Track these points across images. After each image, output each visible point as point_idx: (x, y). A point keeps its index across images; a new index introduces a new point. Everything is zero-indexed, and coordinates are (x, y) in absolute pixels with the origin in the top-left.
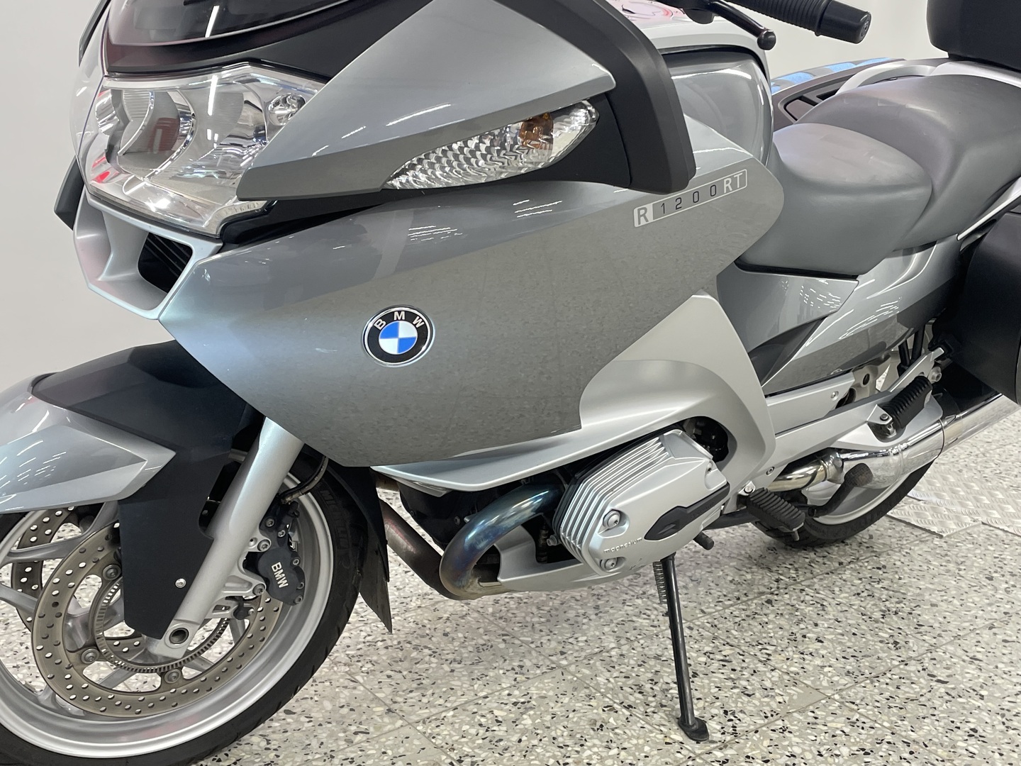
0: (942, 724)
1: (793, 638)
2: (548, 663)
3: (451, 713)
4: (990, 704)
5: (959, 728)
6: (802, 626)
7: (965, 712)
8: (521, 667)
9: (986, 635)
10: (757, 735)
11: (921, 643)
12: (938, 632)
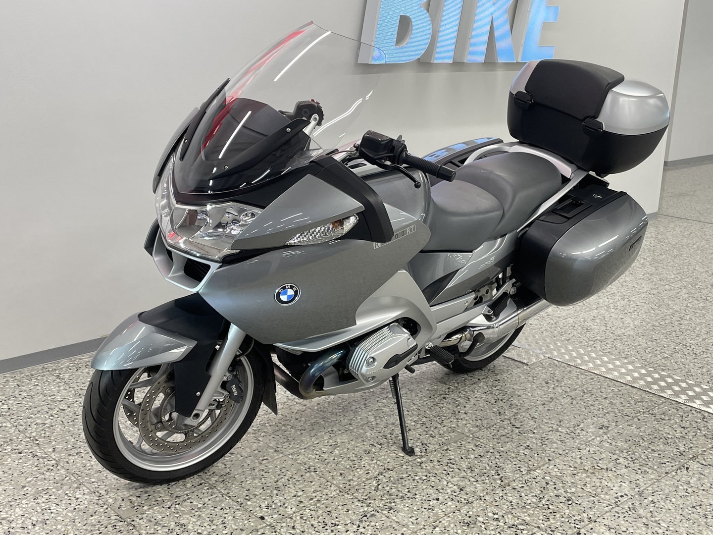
0: (515, 444)
1: (454, 413)
2: (344, 428)
3: (303, 450)
4: (537, 436)
5: (522, 445)
6: (458, 408)
7: (526, 439)
8: (332, 431)
9: (541, 408)
10: (436, 452)
11: (511, 412)
12: (519, 408)
